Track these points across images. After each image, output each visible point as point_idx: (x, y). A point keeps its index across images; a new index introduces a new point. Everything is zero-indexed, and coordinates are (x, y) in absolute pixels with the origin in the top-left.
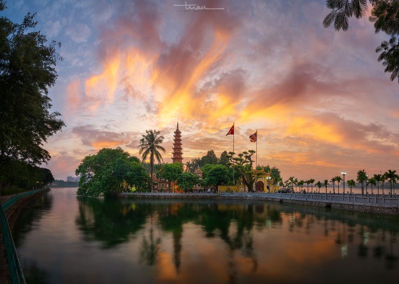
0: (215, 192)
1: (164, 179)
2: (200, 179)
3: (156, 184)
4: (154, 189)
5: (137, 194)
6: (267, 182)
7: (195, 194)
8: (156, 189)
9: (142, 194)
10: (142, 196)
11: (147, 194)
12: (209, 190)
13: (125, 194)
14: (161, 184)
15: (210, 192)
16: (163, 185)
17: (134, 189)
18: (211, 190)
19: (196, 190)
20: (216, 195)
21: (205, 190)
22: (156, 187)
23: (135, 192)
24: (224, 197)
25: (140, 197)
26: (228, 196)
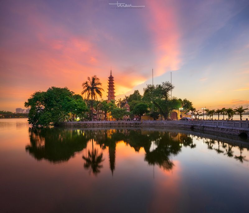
0: (139, 120)
1: (101, 111)
2: (128, 111)
3: (96, 115)
4: (94, 119)
5: (81, 122)
6: (180, 112)
7: (124, 122)
8: (96, 119)
9: (85, 122)
10: (85, 124)
11: (88, 122)
12: (135, 119)
13: (71, 123)
14: (99, 115)
15: (136, 121)
16: (101, 115)
17: (78, 119)
18: (137, 119)
19: (125, 119)
20: (140, 122)
21: (132, 119)
22: (95, 117)
23: (79, 121)
24: (146, 124)
25: (83, 125)
26: (149, 123)
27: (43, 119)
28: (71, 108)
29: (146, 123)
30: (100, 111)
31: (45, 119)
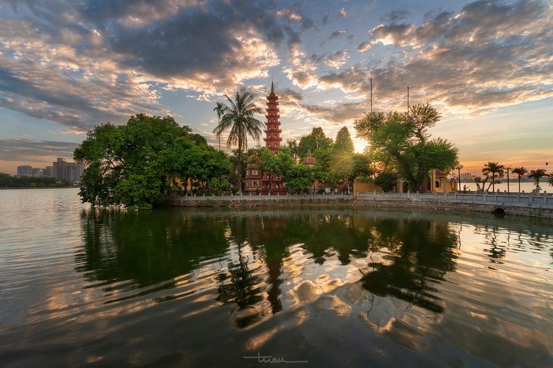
1: (256, 173)
9: (224, 198)
11: (232, 198)
13: (191, 198)
14: (252, 182)
16: (255, 183)
24: (365, 201)
25: (221, 203)
26: (373, 199)
27: (126, 192)
28: (195, 163)
29: (366, 199)
30: (253, 172)
31: (130, 190)
